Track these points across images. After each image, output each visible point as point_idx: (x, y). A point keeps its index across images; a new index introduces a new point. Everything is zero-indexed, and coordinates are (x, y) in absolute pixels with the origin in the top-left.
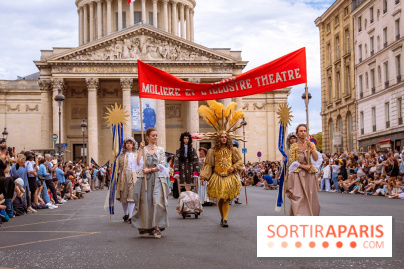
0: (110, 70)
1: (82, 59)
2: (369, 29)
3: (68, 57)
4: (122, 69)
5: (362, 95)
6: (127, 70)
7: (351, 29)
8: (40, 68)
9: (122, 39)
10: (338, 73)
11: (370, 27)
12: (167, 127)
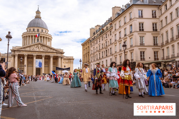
0: (31, 52)
1: (23, 49)
2: (93, 47)
3: (20, 49)
4: (34, 52)
5: (91, 61)
6: (35, 53)
7: (89, 47)
8: (12, 51)
9: (34, 45)
10: (86, 56)
11: (93, 46)
12: (45, 67)
